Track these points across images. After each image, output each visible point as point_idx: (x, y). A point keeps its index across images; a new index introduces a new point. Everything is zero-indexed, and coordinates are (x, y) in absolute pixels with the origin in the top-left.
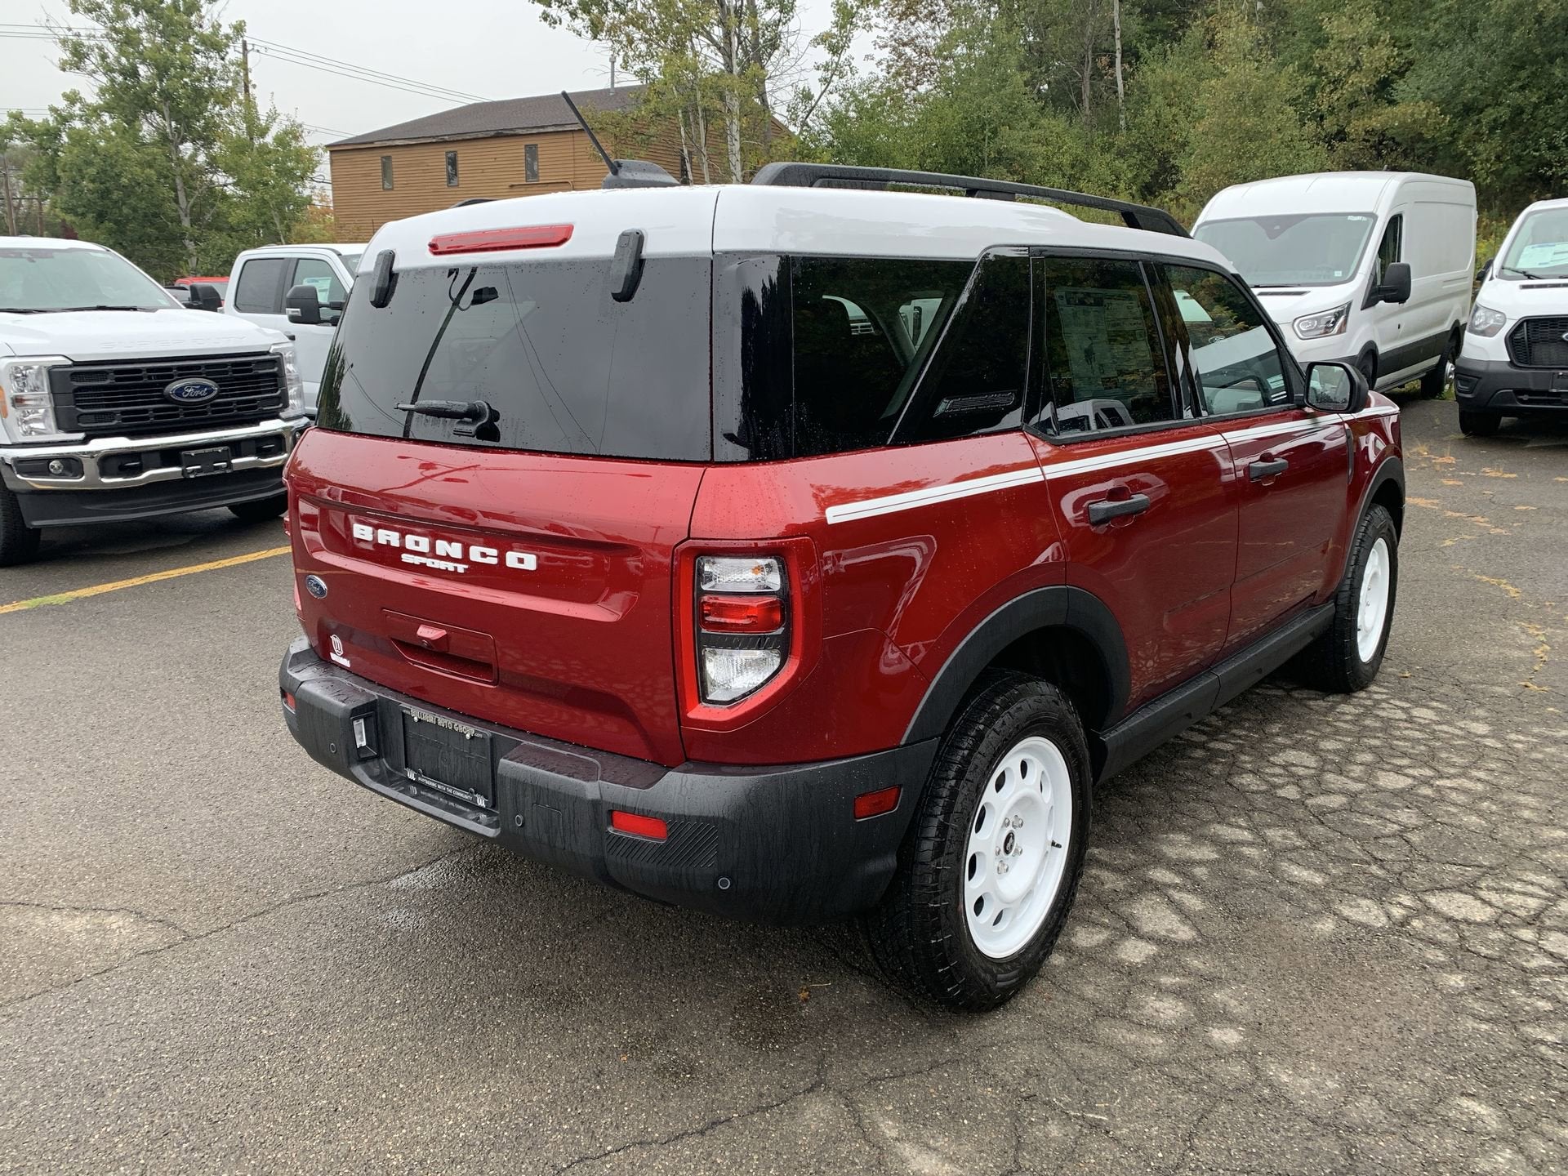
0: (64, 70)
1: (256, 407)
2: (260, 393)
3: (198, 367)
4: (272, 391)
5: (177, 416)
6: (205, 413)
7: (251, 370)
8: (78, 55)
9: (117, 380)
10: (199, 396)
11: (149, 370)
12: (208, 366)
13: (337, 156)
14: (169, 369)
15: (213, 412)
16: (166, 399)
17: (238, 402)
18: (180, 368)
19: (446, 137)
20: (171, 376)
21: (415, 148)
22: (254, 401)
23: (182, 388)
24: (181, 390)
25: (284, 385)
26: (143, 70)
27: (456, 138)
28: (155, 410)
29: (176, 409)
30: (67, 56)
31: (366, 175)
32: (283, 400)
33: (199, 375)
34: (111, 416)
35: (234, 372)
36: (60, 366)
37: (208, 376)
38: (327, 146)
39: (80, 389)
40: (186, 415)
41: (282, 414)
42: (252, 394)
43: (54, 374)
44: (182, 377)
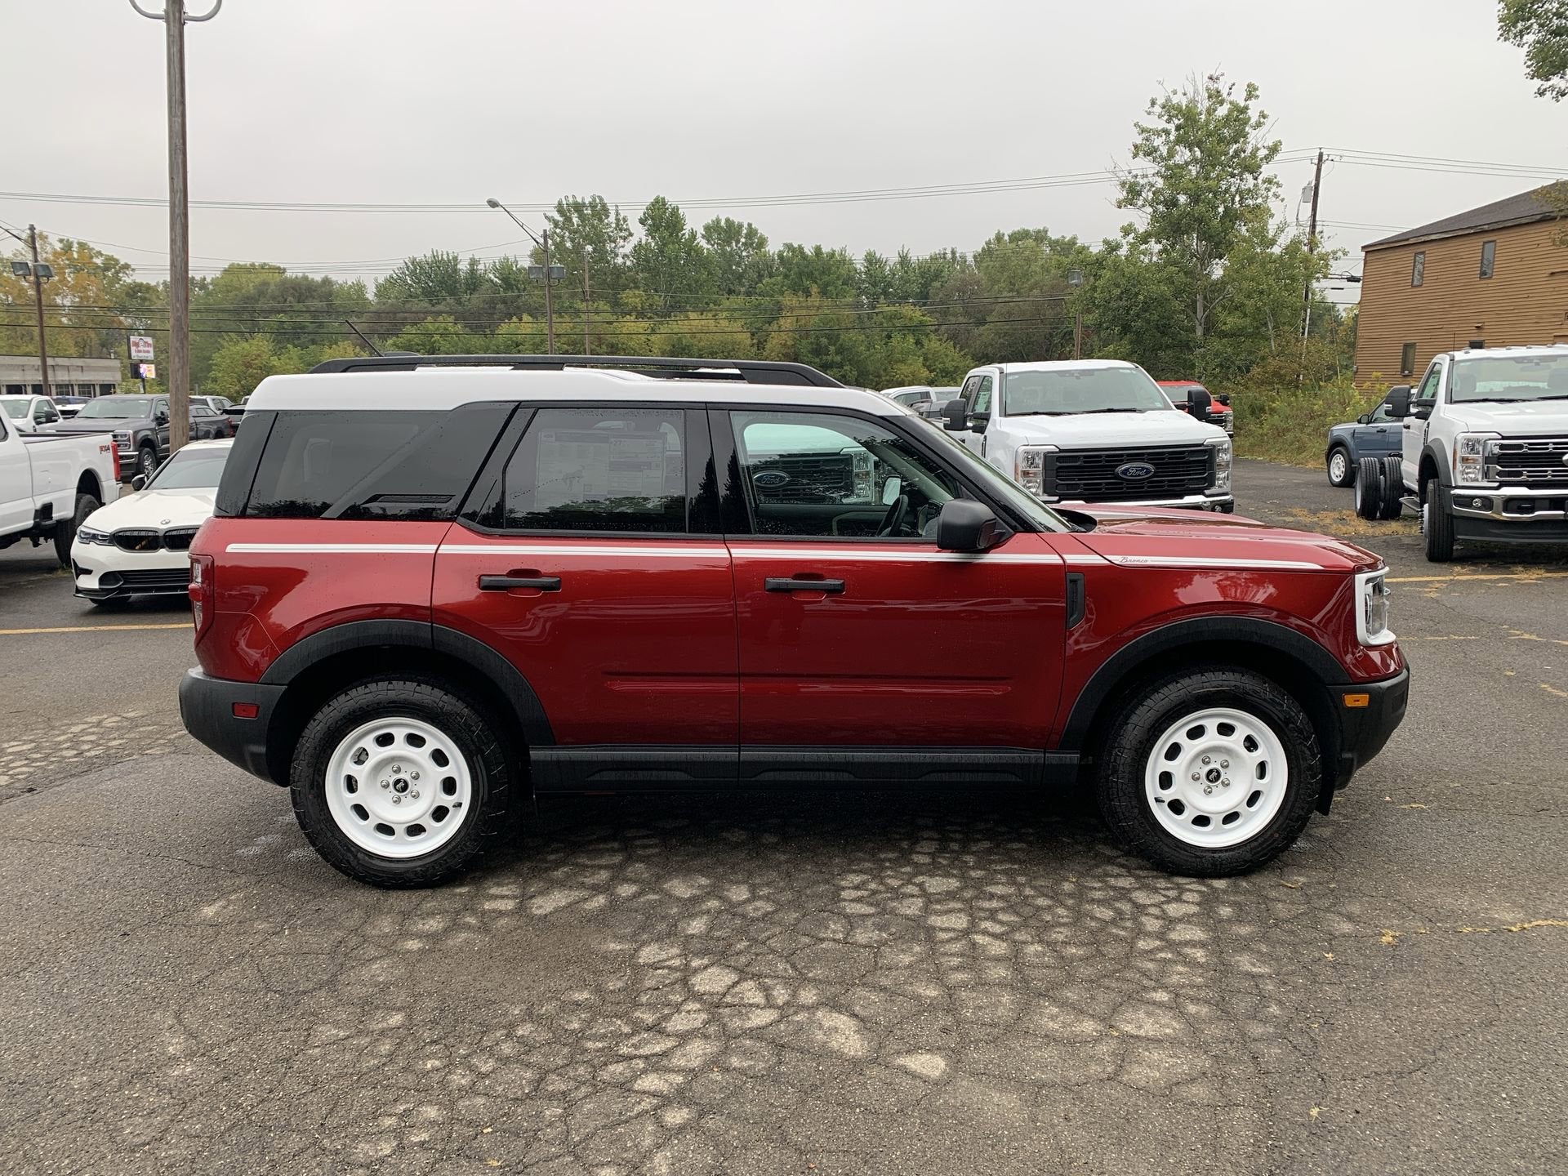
0: (1120, 207)
1: (1184, 485)
2: (1190, 475)
3: (1143, 454)
4: (1200, 474)
5: (1122, 488)
6: (1143, 487)
7: (1184, 458)
8: (1133, 192)
9: (1085, 462)
10: (1139, 475)
11: (1108, 456)
12: (1149, 454)
13: (1371, 257)
14: (1122, 455)
15: (1149, 487)
16: (1116, 477)
17: (1169, 481)
18: (1128, 455)
19: (1486, 227)
20: (1122, 461)
21: (1450, 241)
22: (1183, 480)
23: (1127, 470)
24: (1125, 472)
25: (1212, 468)
26: (1182, 199)
27: (1497, 226)
28: (1107, 484)
29: (1122, 484)
30: (1123, 195)
31: (1397, 273)
32: (1210, 480)
33: (1142, 460)
34: (1076, 486)
35: (1170, 458)
36: (1052, 452)
37: (1149, 461)
38: (1363, 247)
39: (1061, 467)
40: (1127, 488)
41: (1207, 492)
42: (1183, 475)
43: (1048, 457)
44: (1129, 461)
